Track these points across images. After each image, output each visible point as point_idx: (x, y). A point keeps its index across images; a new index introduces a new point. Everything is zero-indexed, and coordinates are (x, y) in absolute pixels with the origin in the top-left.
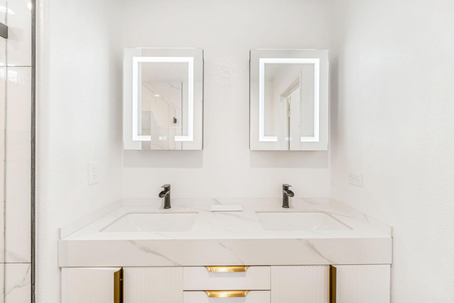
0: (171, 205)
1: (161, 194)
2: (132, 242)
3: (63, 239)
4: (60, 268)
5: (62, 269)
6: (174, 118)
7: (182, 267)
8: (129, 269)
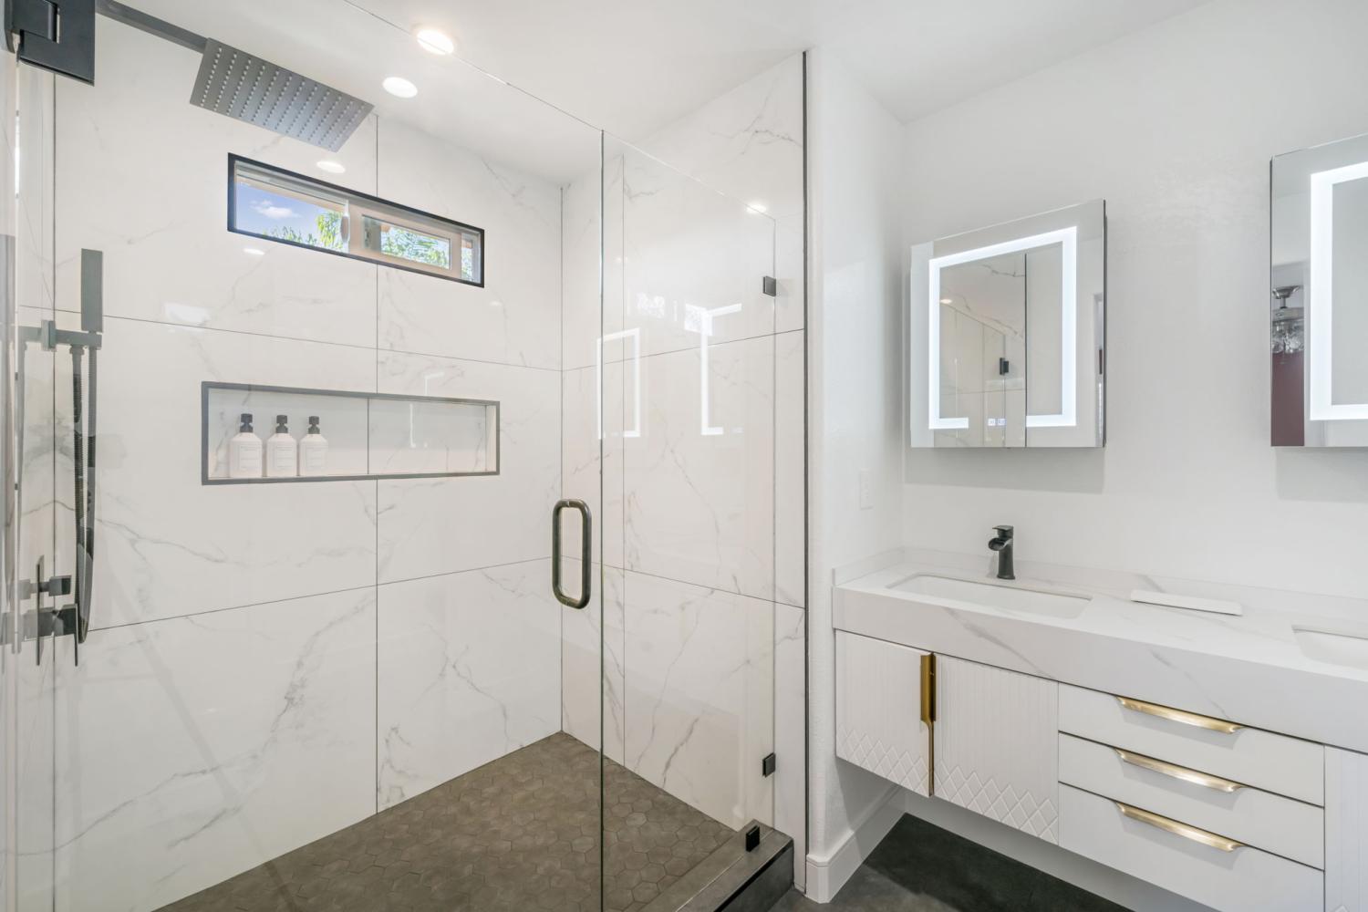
0: (1015, 574)
1: (993, 544)
2: (951, 612)
3: (839, 587)
4: (835, 630)
5: (837, 632)
6: (1001, 359)
7: (1056, 684)
8: (944, 657)
